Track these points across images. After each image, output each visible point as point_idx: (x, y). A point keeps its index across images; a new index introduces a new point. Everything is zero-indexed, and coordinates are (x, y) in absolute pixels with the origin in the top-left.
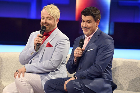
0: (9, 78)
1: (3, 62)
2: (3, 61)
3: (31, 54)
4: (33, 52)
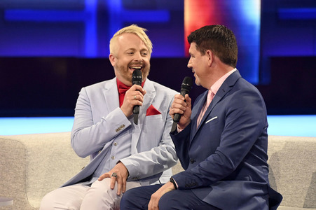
0: (45, 190)
1: (28, 155)
2: (29, 153)
3: (117, 130)
4: (124, 126)
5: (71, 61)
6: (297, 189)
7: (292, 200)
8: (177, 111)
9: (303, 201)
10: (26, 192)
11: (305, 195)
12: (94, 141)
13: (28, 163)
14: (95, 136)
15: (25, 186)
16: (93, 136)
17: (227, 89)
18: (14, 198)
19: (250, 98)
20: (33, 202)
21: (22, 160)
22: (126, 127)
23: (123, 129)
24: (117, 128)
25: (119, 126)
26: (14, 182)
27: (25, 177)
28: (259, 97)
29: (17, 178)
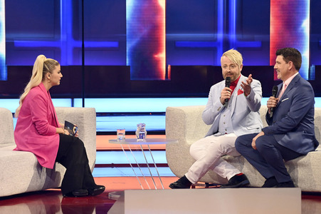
2: (187, 116)
4: (220, 107)
5: (209, 68)
8: (273, 106)
10: (185, 137)
15: (185, 134)
17: (294, 84)
18: (178, 140)
20: (188, 142)
21: (183, 120)
26: (179, 131)
27: (185, 128)
29: (180, 128)
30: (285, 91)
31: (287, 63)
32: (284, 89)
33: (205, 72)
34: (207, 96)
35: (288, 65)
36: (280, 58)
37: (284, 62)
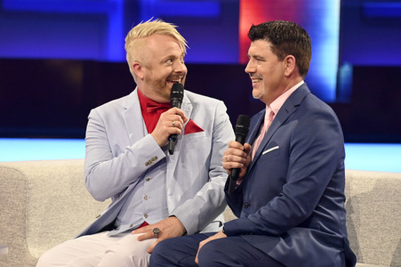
0: (50, 235)
1: (30, 189)
2: (30, 186)
3: (147, 164)
4: (156, 158)
5: (88, 65)
6: (383, 242)
7: (375, 255)
8: (236, 165)
9: (391, 257)
10: (25, 238)
11: (394, 249)
12: (116, 179)
13: (29, 198)
14: (118, 172)
15: (24, 231)
16: (115, 173)
17: (291, 109)
18: (9, 245)
19: (323, 122)
20: (33, 251)
21: (21, 195)
22: (159, 159)
23: (155, 162)
24: (147, 160)
25: (150, 159)
26: (9, 224)
27: (25, 217)
28: (334, 121)
29: (13, 218)
30: (271, 128)
31: (281, 58)
32: (267, 123)
33: (77, 75)
34: (80, 135)
35: (284, 64)
36: (261, 47)
37: (275, 58)
